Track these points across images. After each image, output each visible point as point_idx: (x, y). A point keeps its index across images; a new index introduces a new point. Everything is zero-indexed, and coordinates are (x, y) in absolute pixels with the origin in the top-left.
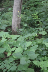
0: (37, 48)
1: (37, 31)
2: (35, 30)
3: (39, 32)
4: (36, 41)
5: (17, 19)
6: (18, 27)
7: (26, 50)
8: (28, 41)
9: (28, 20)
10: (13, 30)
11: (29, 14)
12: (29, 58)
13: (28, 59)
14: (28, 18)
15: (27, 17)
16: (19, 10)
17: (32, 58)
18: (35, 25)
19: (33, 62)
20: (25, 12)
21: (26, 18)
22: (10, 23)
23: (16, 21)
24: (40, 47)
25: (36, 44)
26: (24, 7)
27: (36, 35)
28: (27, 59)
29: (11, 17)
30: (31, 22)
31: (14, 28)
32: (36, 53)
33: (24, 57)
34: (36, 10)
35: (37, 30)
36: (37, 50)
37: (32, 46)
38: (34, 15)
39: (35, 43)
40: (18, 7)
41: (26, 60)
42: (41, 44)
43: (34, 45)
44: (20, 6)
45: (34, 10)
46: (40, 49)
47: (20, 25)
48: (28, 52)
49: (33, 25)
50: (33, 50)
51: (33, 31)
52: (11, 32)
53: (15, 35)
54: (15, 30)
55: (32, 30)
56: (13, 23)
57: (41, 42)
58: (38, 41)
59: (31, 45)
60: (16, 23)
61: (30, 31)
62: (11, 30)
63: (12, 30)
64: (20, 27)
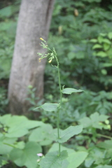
1: (110, 104)
2: (102, 101)
4: (102, 149)
5: (32, 53)
6: (35, 85)
9: (74, 60)
10: (15, 97)
11: (78, 35)
14: (76, 52)
15: (72, 47)
16: (42, 19)
18: (102, 80)
20: (65, 28)
21: (66, 52)
22: (5, 67)
23: (28, 61)
26: (59, 7)
27: (104, 123)
29: (8, 46)
30: (84, 67)
31: (19, 89)
34: (105, 19)
35: (108, 100)
38: (98, 43)
39: (99, 155)
40: (39, 10)
44: (46, 6)
45: (100, 20)
47: (42, 78)
49: (94, 78)
51: (93, 103)
52: (7, 102)
54: (22, 96)
55: (90, 101)
56: (14, 69)
60: (26, 68)
62: (7, 93)
63: (9, 95)
64: (41, 84)
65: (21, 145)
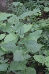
0: (40, 35)
1: (41, 6)
2: (38, 4)
3: (43, 8)
4: (38, 24)
7: (23, 39)
8: (25, 23)
12: (28, 51)
13: (27, 53)
17: (33, 52)
19: (34, 56)
24: (46, 33)
25: (39, 28)
27: (39, 13)
28: (25, 53)
32: (39, 42)
33: (19, 49)
35: (41, 4)
36: (40, 37)
37: (31, 32)
39: (37, 26)
41: (23, 55)
42: (47, 28)
43: (35, 31)
46: (45, 37)
48: (27, 41)
50: (34, 37)
51: (34, 6)
53: (3, 12)
54: (4, 4)
55: (33, 5)
57: (47, 25)
58: (42, 23)
59: (31, 29)
61: (28, 6)
65: (5, 24)
